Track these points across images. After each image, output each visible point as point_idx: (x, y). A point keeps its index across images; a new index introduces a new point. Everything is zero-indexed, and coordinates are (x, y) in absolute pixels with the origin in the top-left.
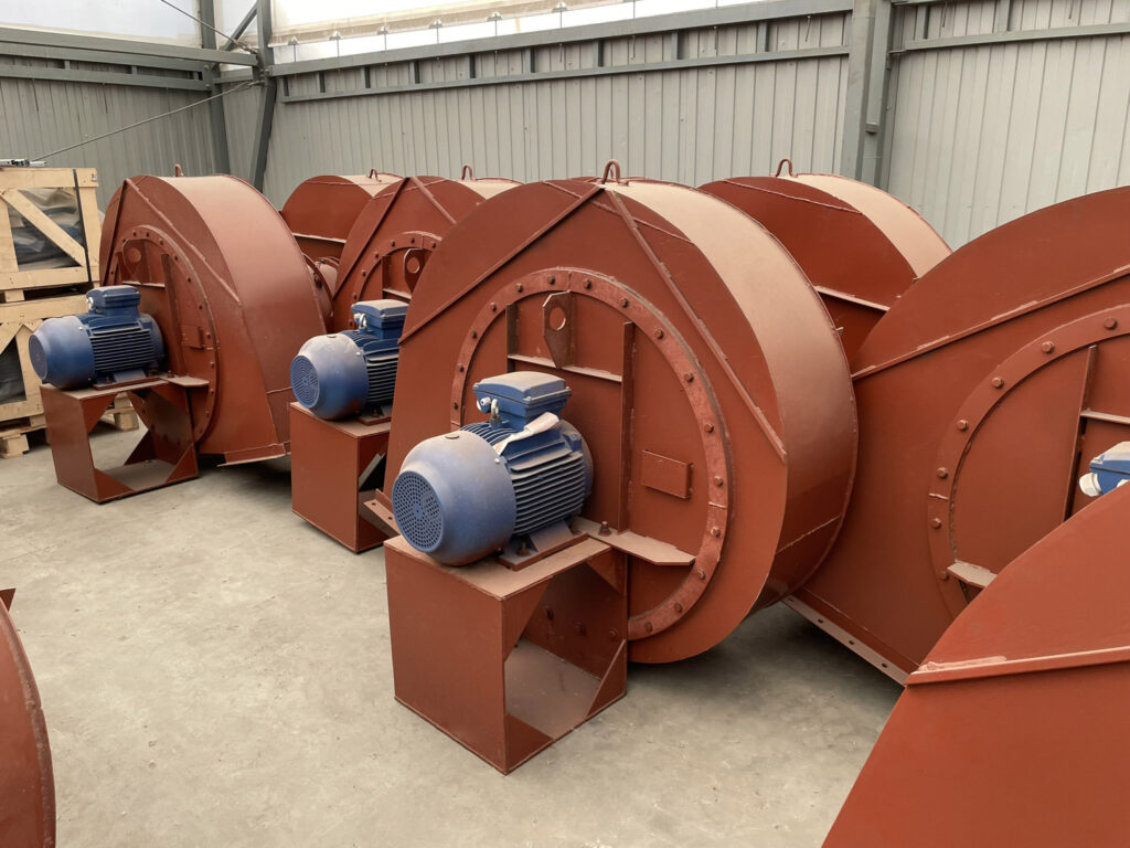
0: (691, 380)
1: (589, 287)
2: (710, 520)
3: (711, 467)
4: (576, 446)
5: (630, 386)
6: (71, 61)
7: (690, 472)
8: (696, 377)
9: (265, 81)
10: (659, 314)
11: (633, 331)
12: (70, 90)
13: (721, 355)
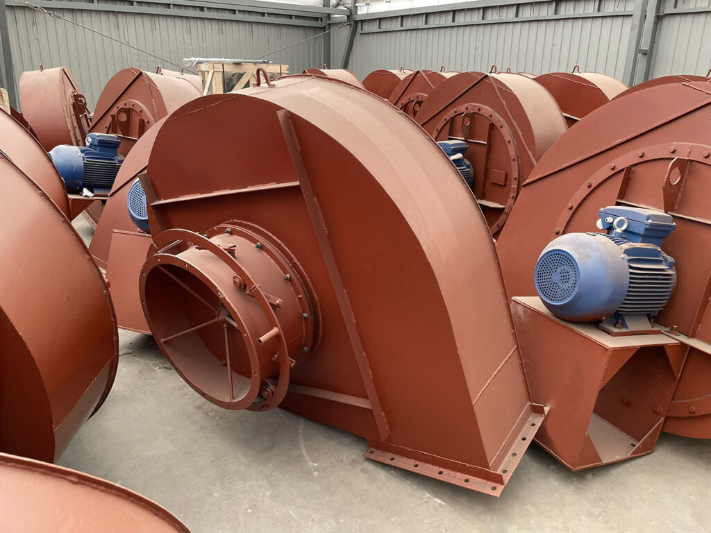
0: (509, 142)
1: (479, 110)
2: (511, 192)
3: (513, 174)
4: (468, 167)
5: (489, 146)
6: (268, 14)
7: (506, 176)
8: (511, 141)
9: (352, 23)
10: (501, 119)
11: (492, 126)
12: (266, 26)
13: (520, 133)
